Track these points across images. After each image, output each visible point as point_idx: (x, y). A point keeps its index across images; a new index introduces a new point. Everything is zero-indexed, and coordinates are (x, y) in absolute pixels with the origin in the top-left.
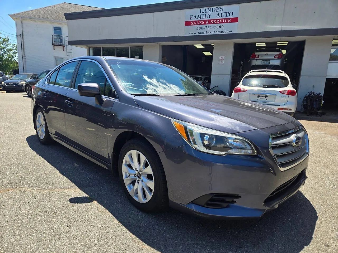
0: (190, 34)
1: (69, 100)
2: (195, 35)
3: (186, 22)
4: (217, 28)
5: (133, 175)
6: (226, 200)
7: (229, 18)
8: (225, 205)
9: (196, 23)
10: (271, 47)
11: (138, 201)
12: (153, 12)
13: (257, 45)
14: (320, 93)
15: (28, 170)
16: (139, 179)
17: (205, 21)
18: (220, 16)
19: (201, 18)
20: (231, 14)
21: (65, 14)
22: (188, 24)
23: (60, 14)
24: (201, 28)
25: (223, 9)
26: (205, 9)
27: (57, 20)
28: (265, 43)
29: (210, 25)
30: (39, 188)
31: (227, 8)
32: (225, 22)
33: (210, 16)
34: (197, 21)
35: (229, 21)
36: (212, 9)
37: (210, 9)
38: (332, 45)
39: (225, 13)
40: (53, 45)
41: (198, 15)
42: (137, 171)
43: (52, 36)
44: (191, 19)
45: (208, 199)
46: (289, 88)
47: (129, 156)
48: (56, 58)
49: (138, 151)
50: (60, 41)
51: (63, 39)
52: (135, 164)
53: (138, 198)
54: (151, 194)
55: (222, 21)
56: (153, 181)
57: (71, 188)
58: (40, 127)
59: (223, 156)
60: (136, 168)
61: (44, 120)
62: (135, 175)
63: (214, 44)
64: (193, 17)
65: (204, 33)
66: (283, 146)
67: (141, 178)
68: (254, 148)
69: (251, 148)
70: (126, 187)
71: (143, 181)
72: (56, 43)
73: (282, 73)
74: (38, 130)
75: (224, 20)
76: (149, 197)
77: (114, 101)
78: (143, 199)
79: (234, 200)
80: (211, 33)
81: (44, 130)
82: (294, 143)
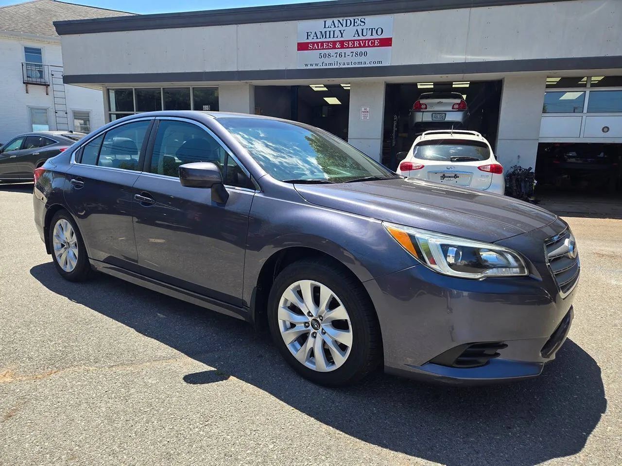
0: (306, 65)
1: (144, 194)
2: (317, 67)
3: (299, 44)
4: (357, 55)
5: (303, 325)
6: (485, 353)
7: (376, 39)
8: (483, 360)
9: (318, 47)
10: (443, 91)
11: (315, 369)
12: (236, 24)
13: (419, 87)
14: (530, 168)
15: (70, 331)
16: (316, 331)
17: (334, 43)
18: (360, 34)
19: (326, 38)
20: (379, 32)
21: (56, 24)
22: (302, 47)
23: (37, 21)
24: (327, 54)
25: (364, 23)
26: (333, 21)
27: (32, 33)
28: (433, 84)
29: (343, 50)
30: (112, 364)
31: (372, 21)
32: (369, 46)
33: (342, 34)
34: (320, 42)
35: (377, 44)
36: (345, 21)
37: (342, 22)
38: (547, 88)
39: (368, 30)
40: (24, 83)
41: (321, 32)
42: (312, 316)
43: (23, 65)
44: (308, 39)
45: (460, 354)
46: (492, 161)
47: (293, 290)
48: (32, 109)
49: (316, 281)
50: (39, 75)
51: (46, 71)
52: (308, 305)
53: (314, 363)
54: (343, 355)
55: (363, 44)
56: (349, 332)
57: (174, 357)
58: (63, 248)
59: (481, 279)
60: (309, 312)
61: (74, 235)
62: (306, 324)
63: (349, 85)
64: (312, 36)
65: (333, 65)
66: (556, 259)
67: (321, 328)
68: (524, 265)
69: (519, 265)
70: (288, 346)
71: (325, 333)
72: (31, 79)
73: (478, 135)
74: (57, 254)
75: (368, 43)
76: (340, 360)
77: (253, 194)
78: (327, 365)
79: (497, 352)
80: (346, 64)
81: (74, 254)
82: (572, 252)
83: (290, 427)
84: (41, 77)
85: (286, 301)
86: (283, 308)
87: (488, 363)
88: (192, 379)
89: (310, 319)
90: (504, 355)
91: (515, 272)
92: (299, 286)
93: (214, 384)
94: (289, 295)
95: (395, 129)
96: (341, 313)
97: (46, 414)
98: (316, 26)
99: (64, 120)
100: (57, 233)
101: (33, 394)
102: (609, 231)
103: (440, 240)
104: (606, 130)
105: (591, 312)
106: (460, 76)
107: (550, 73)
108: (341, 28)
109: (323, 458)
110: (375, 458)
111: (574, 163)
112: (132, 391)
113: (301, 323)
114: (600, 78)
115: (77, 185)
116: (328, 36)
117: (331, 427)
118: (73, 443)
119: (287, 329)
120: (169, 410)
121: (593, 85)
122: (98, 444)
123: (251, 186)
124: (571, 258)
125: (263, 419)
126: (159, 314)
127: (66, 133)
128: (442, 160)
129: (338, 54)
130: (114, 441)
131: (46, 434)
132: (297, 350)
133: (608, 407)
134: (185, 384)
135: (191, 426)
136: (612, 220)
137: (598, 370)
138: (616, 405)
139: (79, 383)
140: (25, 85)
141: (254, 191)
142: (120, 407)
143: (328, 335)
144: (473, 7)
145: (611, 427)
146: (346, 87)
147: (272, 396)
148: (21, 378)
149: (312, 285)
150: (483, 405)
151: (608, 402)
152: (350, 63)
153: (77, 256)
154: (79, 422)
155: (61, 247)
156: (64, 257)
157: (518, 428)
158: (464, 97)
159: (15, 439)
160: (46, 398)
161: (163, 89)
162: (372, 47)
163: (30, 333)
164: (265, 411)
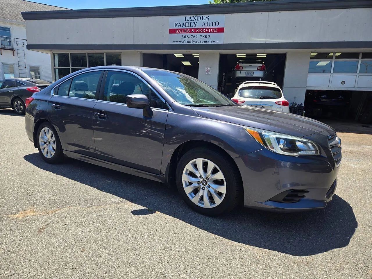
0: (174, 42)
1: (101, 113)
2: (180, 44)
3: (170, 30)
4: (204, 37)
6: (298, 195)
7: (215, 28)
8: (297, 199)
9: (181, 32)
10: (251, 59)
11: (203, 207)
12: (133, 17)
13: (237, 56)
14: (302, 104)
15: (59, 189)
16: (204, 186)
17: (191, 30)
18: (206, 25)
19: (186, 26)
20: (217, 24)
22: (172, 31)
23: (7, 11)
24: (186, 36)
25: (208, 18)
26: (190, 17)
27: (5, 18)
28: (245, 55)
29: (196, 34)
30: (89, 206)
31: (212, 18)
32: (211, 32)
33: (195, 25)
34: (182, 29)
35: (216, 31)
36: (197, 17)
37: (195, 17)
38: (311, 58)
39: (210, 23)
41: (183, 23)
42: (202, 178)
44: (175, 27)
45: (285, 196)
46: (282, 99)
47: (192, 164)
48: (4, 64)
49: (205, 158)
50: (8, 44)
51: (14, 42)
52: (200, 172)
53: (203, 204)
54: (220, 198)
55: (207, 31)
56: (224, 186)
57: (122, 202)
58: (46, 144)
59: (297, 156)
60: (201, 176)
61: (54, 137)
62: (199, 183)
63: (199, 54)
64: (178, 25)
65: (190, 42)
66: (333, 147)
67: (207, 184)
68: (318, 149)
69: (315, 149)
70: (187, 195)
71: (209, 187)
72: (4, 46)
73: (274, 84)
74: (41, 148)
75: (210, 30)
76: (218, 201)
77: (167, 112)
78: (211, 204)
79: (304, 195)
80: (197, 42)
81: (53, 148)
83: (195, 235)
84: (10, 45)
85: (187, 170)
86: (185, 174)
87: (299, 201)
88: (135, 213)
89: (201, 180)
90: (307, 196)
91: (313, 152)
92: (195, 162)
93: (148, 215)
94: (189, 167)
95: (224, 80)
96: (220, 176)
97: (61, 230)
98: (180, 19)
99: (24, 72)
100: (42, 135)
101: (50, 221)
102: (347, 139)
103: (276, 135)
104: (343, 83)
105: (343, 180)
106: (262, 51)
107: (313, 50)
108: (195, 21)
109: (216, 249)
110: (243, 249)
111: (326, 101)
112: (105, 219)
113: (196, 182)
114: (339, 54)
115: (57, 108)
117: (217, 235)
118: (81, 244)
119: (187, 186)
120: (128, 228)
121: (336, 58)
122: (95, 244)
123: (166, 108)
124: (339, 147)
125: (180, 231)
126: (107, 181)
127: (29, 79)
128: (255, 98)
129: (193, 36)
130: (103, 242)
131: (64, 240)
132: (193, 197)
133: (358, 225)
134: (133, 215)
135: (142, 235)
136: (347, 133)
137: (351, 208)
138: (362, 224)
139: (74, 215)
141: (168, 110)
142: (101, 226)
143: (212, 187)
144: (271, 11)
145: (361, 234)
146: (196, 55)
147: (181, 221)
148: (39, 213)
149: (202, 161)
151: (358, 223)
152: (200, 42)
153: (55, 149)
154: (81, 234)
155: (43, 144)
156: (46, 150)
157: (314, 235)
158: (263, 62)
159: (48, 242)
160: (58, 223)
161: (88, 54)
162: (212, 32)
163: (36, 190)
164: (180, 228)
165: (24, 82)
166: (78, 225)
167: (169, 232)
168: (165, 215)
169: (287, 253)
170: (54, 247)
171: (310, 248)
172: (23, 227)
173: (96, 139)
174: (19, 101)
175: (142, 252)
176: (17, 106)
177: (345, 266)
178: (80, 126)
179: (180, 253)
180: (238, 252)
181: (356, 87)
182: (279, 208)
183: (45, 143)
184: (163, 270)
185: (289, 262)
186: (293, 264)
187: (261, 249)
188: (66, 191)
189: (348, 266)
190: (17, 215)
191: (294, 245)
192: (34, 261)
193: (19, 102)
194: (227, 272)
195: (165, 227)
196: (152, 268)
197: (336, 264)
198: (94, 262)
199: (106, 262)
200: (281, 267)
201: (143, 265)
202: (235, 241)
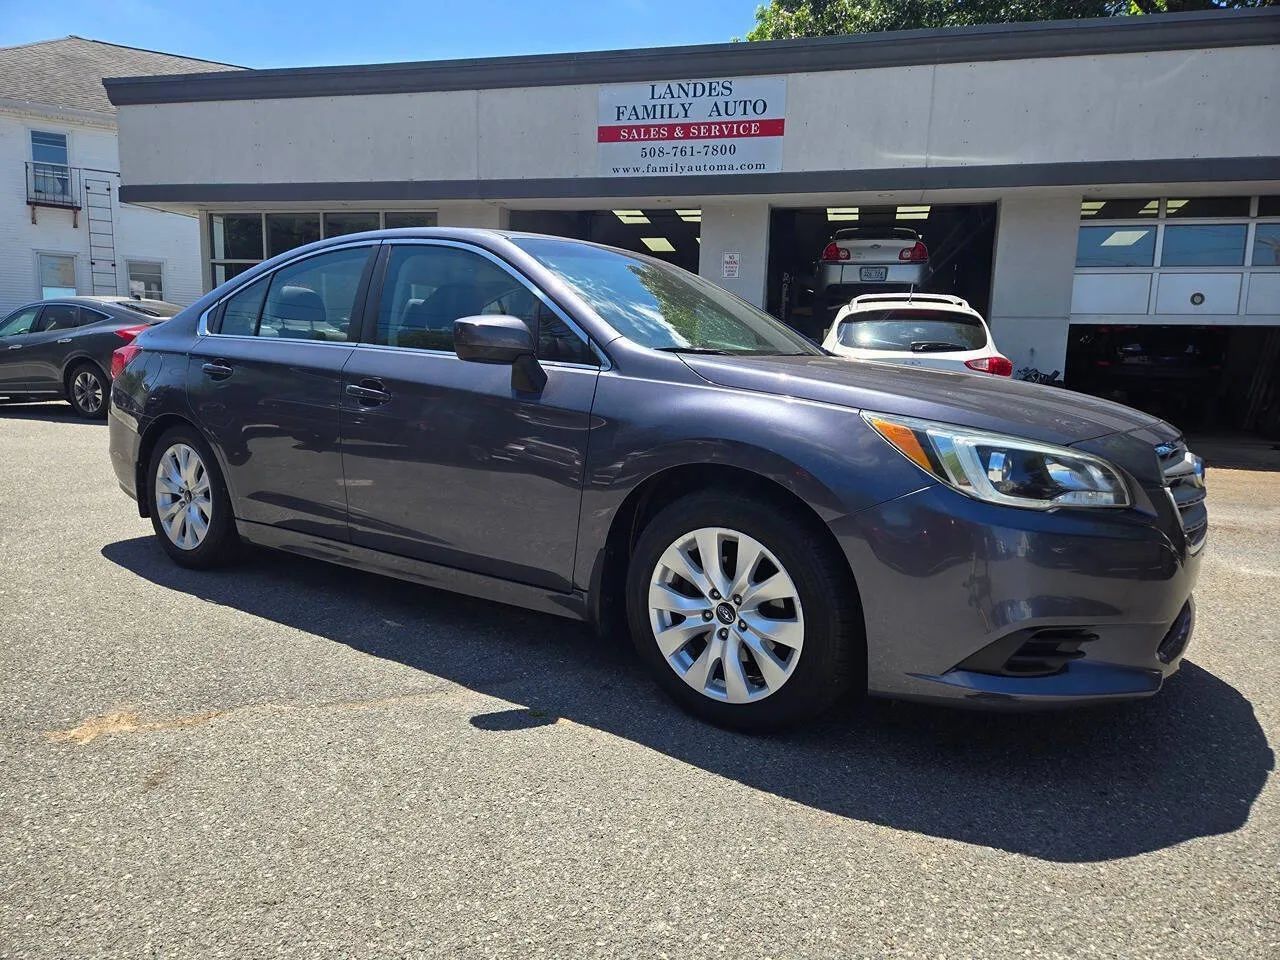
0: (616, 170)
1: (366, 385)
2: (636, 175)
3: (602, 130)
4: (715, 152)
5: (700, 615)
6: (1058, 648)
7: (753, 122)
9: (639, 135)
10: (878, 223)
11: (724, 700)
12: (477, 88)
13: (831, 218)
16: (727, 626)
17: (671, 128)
18: (722, 111)
19: (654, 117)
20: (760, 107)
21: (107, 83)
22: (608, 134)
23: (57, 81)
24: (657, 150)
25: (730, 89)
26: (669, 86)
27: (47, 104)
28: (856, 210)
29: (688, 143)
30: (324, 701)
31: (745, 87)
32: (739, 135)
33: (686, 111)
34: (643, 126)
35: (755, 131)
36: (691, 86)
37: (686, 88)
38: (1081, 219)
39: (738, 103)
40: (28, 203)
41: (646, 107)
42: (719, 597)
43: (27, 167)
44: (618, 119)
45: (1012, 653)
46: (990, 351)
47: (682, 549)
48: (41, 255)
49: (728, 527)
50: (59, 187)
51: (76, 181)
52: (712, 576)
53: (723, 690)
54: (784, 667)
55: (729, 130)
56: (796, 621)
57: (439, 689)
58: (178, 503)
59: (1050, 511)
60: (714, 590)
61: (205, 474)
62: (706, 615)
64: (627, 114)
65: (669, 170)
66: (1175, 484)
67: (737, 619)
68: (1124, 488)
69: (1115, 487)
70: (668, 659)
71: (744, 629)
72: (42, 196)
73: (960, 304)
74: (163, 516)
75: (738, 129)
76: (776, 676)
77: (596, 373)
78: (751, 690)
79: (1079, 649)
80: (694, 169)
81: (202, 513)
82: (1199, 475)
83: (697, 795)
84: (64, 191)
85: (666, 570)
86: (659, 585)
87: (1065, 669)
88: (483, 722)
89: (715, 604)
90: (1092, 652)
91: (1107, 498)
92: (694, 541)
93: (532, 730)
94: (672, 560)
95: (785, 299)
96: (780, 587)
97: (225, 779)
98: (635, 94)
99: (108, 280)
100: (164, 473)
101: (188, 749)
103: (976, 438)
104: (1197, 300)
106: (917, 194)
107: (1090, 189)
108: (684, 99)
109: (773, 839)
110: (870, 840)
111: (1138, 365)
112: (380, 742)
113: (696, 612)
114: (1181, 204)
115: (216, 375)
116: (658, 114)
117: (773, 795)
118: (295, 822)
119: (664, 627)
121: (1169, 216)
122: (343, 822)
123: (590, 359)
124: (1197, 486)
125: (643, 782)
126: (388, 622)
127: (126, 299)
128: (896, 350)
129: (679, 150)
130: (372, 817)
132: (687, 668)
134: (476, 730)
135: (511, 794)
139: (271, 730)
140: (29, 207)
141: (597, 368)
142: (365, 766)
143: (753, 629)
144: (940, 63)
146: (690, 216)
148: (151, 725)
149: (720, 536)
150: (1048, 760)
152: (702, 168)
153: (209, 515)
154: (294, 790)
155: (170, 501)
156: (178, 522)
157: (1120, 794)
158: (920, 236)
159: (179, 818)
160: (215, 755)
161: (325, 214)
162: (744, 136)
163: (142, 653)
164: (642, 770)
165: (108, 309)
166: (285, 762)
167: (602, 783)
168: (589, 728)
169: (1028, 853)
170: (200, 833)
171: (1110, 835)
172: (91, 768)
173: (350, 482)
174: (89, 375)
175: (512, 848)
176: (82, 391)
177: (1236, 896)
178: (296, 442)
179: (646, 852)
180: (850, 850)
181: (1242, 311)
182: (994, 696)
183: (175, 498)
184: (585, 908)
185: (1036, 882)
186: (1048, 889)
187: (933, 839)
188: (245, 654)
189: (1249, 896)
190: (73, 732)
191: (1049, 827)
192: (130, 881)
193: (91, 377)
194: (814, 916)
195: (588, 770)
196: (547, 901)
197: (1205, 889)
198: (340, 882)
199: (384, 882)
200: (1007, 897)
201: (514, 893)
202: (838, 813)
